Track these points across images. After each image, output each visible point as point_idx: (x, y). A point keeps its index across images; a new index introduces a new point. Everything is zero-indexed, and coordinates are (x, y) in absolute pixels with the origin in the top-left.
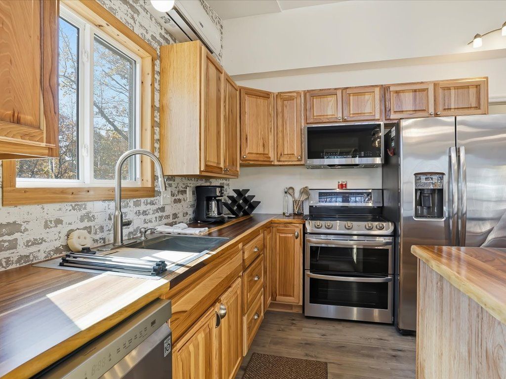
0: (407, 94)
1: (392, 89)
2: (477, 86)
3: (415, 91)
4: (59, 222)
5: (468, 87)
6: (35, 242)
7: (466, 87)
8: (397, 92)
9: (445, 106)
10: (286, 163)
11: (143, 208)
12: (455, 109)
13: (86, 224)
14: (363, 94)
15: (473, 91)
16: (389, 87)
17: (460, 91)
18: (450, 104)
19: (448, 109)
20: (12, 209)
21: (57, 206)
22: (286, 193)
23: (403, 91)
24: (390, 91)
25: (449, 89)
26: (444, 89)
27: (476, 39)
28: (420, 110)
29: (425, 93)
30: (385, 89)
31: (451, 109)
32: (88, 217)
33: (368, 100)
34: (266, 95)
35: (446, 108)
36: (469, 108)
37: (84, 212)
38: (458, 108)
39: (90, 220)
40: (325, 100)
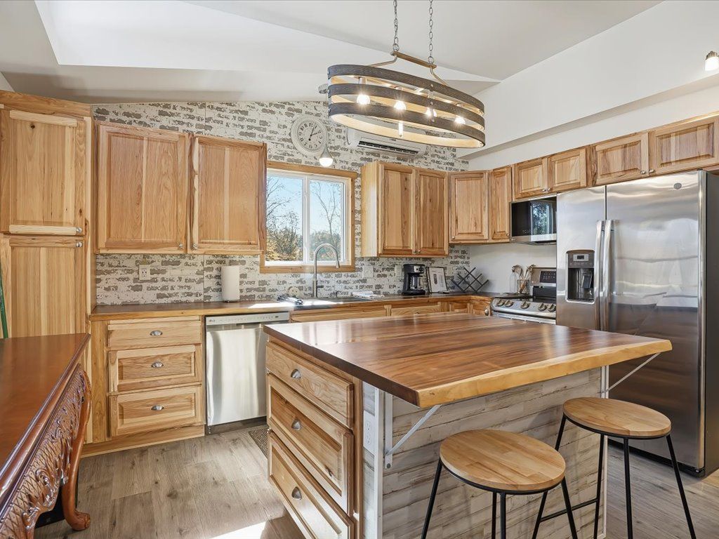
0: (614, 152)
1: (598, 148)
2: (709, 126)
3: (625, 146)
4: (284, 282)
5: (695, 129)
6: (273, 290)
7: (693, 129)
8: (604, 151)
9: (662, 159)
10: (500, 241)
11: (343, 279)
12: (676, 161)
13: (300, 285)
14: (568, 159)
15: (702, 133)
16: (595, 147)
17: (684, 136)
18: (669, 155)
19: (667, 163)
20: (263, 275)
21: (284, 275)
22: (514, 271)
23: (611, 149)
24: (596, 152)
25: (669, 136)
26: (661, 137)
27: (709, 59)
28: (630, 170)
29: (637, 147)
30: (590, 149)
31: (670, 162)
32: (301, 281)
33: (573, 165)
34: (480, 174)
35: (664, 162)
36: (696, 157)
37: (298, 278)
38: (680, 160)
39: (302, 283)
40: (531, 171)
